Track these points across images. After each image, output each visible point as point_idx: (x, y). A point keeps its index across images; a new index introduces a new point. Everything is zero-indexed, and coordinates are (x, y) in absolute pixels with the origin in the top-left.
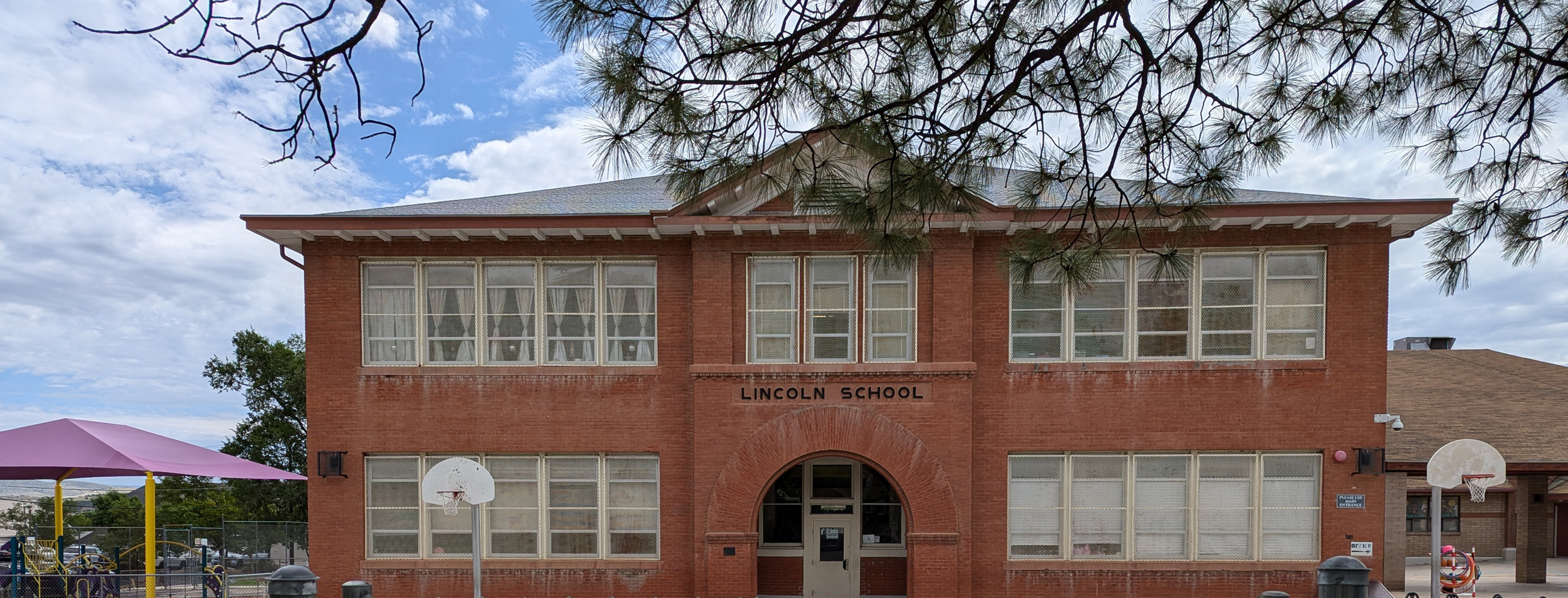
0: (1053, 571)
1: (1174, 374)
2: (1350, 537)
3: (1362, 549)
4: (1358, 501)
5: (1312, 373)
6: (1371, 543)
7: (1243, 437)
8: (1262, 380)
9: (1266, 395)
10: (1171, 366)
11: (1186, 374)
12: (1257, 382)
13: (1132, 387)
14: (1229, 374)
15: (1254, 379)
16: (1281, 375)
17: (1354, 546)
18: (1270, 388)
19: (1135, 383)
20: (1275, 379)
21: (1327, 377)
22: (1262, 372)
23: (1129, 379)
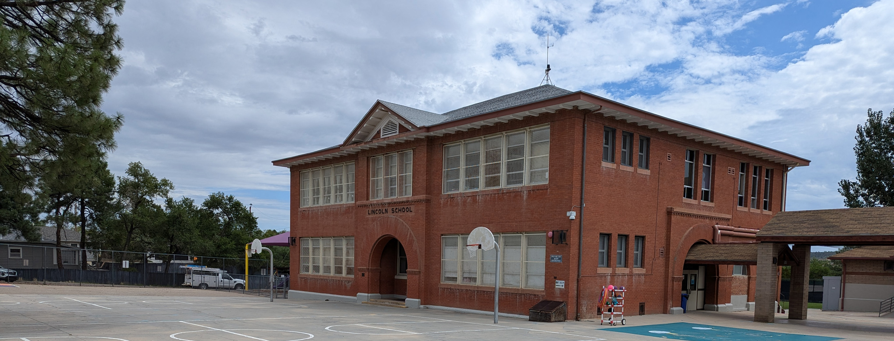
0: (453, 289)
1: (493, 195)
2: (555, 278)
3: (560, 284)
4: (559, 259)
5: (542, 191)
6: (564, 281)
7: (516, 226)
8: (523, 196)
9: (525, 203)
10: (491, 192)
11: (497, 195)
12: (522, 197)
13: (479, 203)
14: (512, 194)
15: (520, 196)
16: (530, 193)
17: (557, 283)
18: (526, 200)
19: (480, 200)
20: (528, 195)
21: (548, 193)
22: (524, 192)
23: (478, 199)
